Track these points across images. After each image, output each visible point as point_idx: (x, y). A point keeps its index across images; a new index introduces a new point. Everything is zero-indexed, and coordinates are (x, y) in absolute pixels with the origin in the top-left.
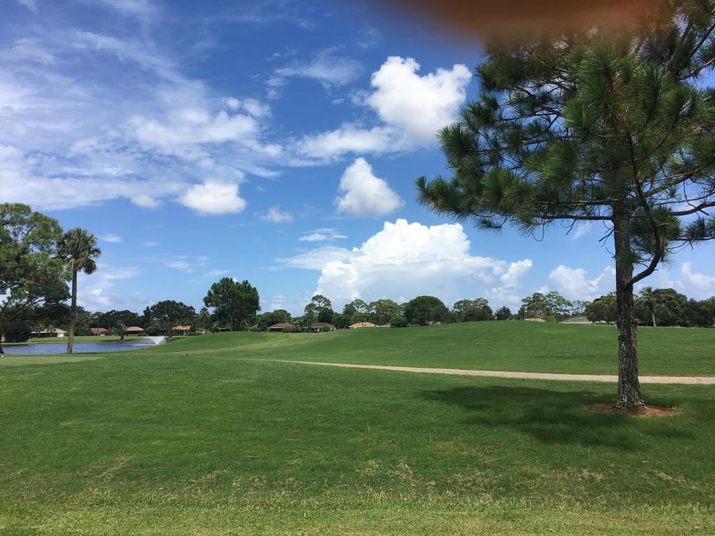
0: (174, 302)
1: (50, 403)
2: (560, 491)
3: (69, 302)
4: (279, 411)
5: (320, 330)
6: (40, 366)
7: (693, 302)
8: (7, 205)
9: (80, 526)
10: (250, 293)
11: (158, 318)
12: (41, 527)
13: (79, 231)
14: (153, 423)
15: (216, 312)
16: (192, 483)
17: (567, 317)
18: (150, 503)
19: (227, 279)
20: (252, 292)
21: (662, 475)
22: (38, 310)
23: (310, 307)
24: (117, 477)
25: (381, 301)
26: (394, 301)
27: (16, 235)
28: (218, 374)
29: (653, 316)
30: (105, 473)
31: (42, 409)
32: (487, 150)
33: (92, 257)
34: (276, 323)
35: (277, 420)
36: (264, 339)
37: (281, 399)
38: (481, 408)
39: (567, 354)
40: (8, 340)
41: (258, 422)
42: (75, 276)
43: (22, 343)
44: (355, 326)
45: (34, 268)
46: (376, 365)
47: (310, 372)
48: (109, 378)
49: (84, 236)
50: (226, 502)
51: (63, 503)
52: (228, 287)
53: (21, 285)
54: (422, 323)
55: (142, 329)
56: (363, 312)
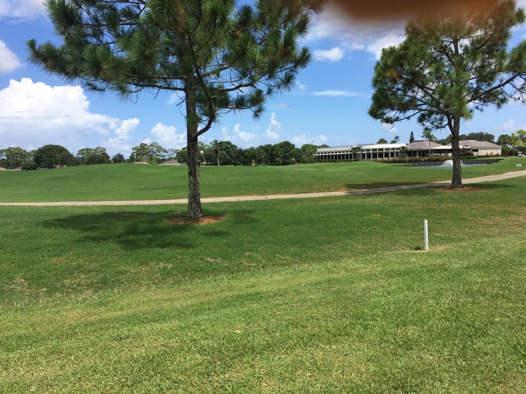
2: (143, 279)
7: (241, 150)
17: (164, 160)
21: (209, 259)
25: (10, 148)
26: (24, 148)
29: (218, 159)
32: (89, 24)
38: (92, 229)
39: (161, 186)
54: (50, 166)
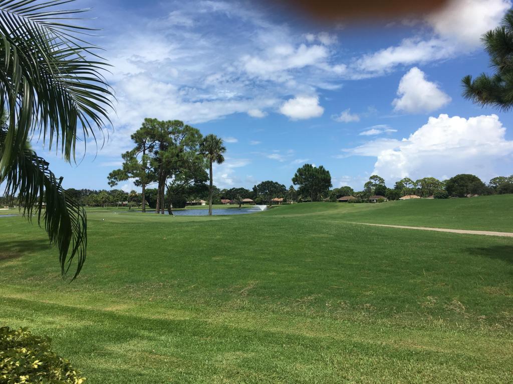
0: (272, 182)
1: (205, 245)
3: (208, 183)
4: (353, 257)
5: (376, 201)
6: (197, 222)
8: (170, 122)
9: (233, 322)
10: (325, 174)
11: (262, 193)
12: (210, 320)
13: (212, 136)
14: (268, 261)
15: (300, 188)
16: (298, 301)
18: (273, 311)
19: (308, 165)
20: (326, 174)
22: (191, 188)
23: (368, 184)
24: (251, 293)
25: (425, 179)
26: (437, 179)
27: (176, 141)
28: (308, 231)
30: (242, 291)
31: (201, 249)
33: (221, 153)
34: (343, 196)
35: (352, 263)
36: (336, 207)
37: (354, 249)
40: (174, 207)
41: (339, 264)
42: (211, 166)
43: (182, 209)
44: (404, 198)
45: (187, 161)
46: (425, 227)
47: (373, 231)
48: (238, 231)
49: (215, 139)
50: (323, 316)
51: (220, 306)
52: (308, 170)
53: (181, 172)
54: (461, 195)
55: (251, 200)
56: (411, 187)
